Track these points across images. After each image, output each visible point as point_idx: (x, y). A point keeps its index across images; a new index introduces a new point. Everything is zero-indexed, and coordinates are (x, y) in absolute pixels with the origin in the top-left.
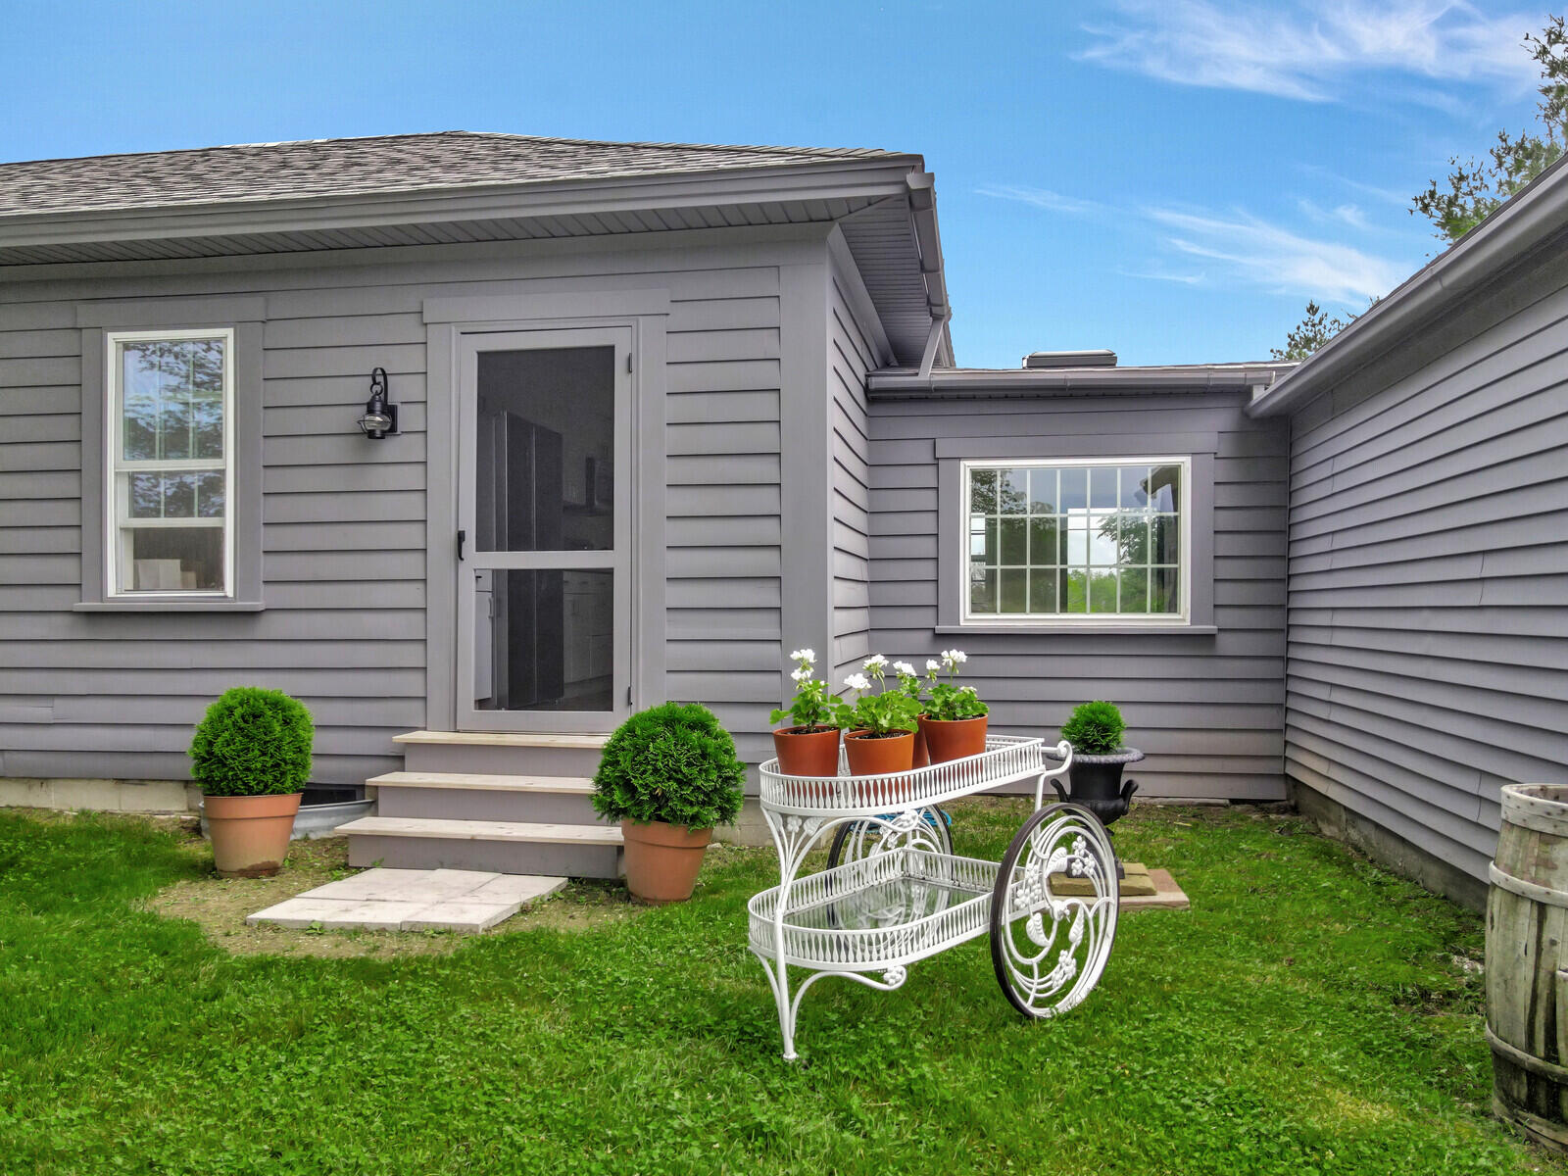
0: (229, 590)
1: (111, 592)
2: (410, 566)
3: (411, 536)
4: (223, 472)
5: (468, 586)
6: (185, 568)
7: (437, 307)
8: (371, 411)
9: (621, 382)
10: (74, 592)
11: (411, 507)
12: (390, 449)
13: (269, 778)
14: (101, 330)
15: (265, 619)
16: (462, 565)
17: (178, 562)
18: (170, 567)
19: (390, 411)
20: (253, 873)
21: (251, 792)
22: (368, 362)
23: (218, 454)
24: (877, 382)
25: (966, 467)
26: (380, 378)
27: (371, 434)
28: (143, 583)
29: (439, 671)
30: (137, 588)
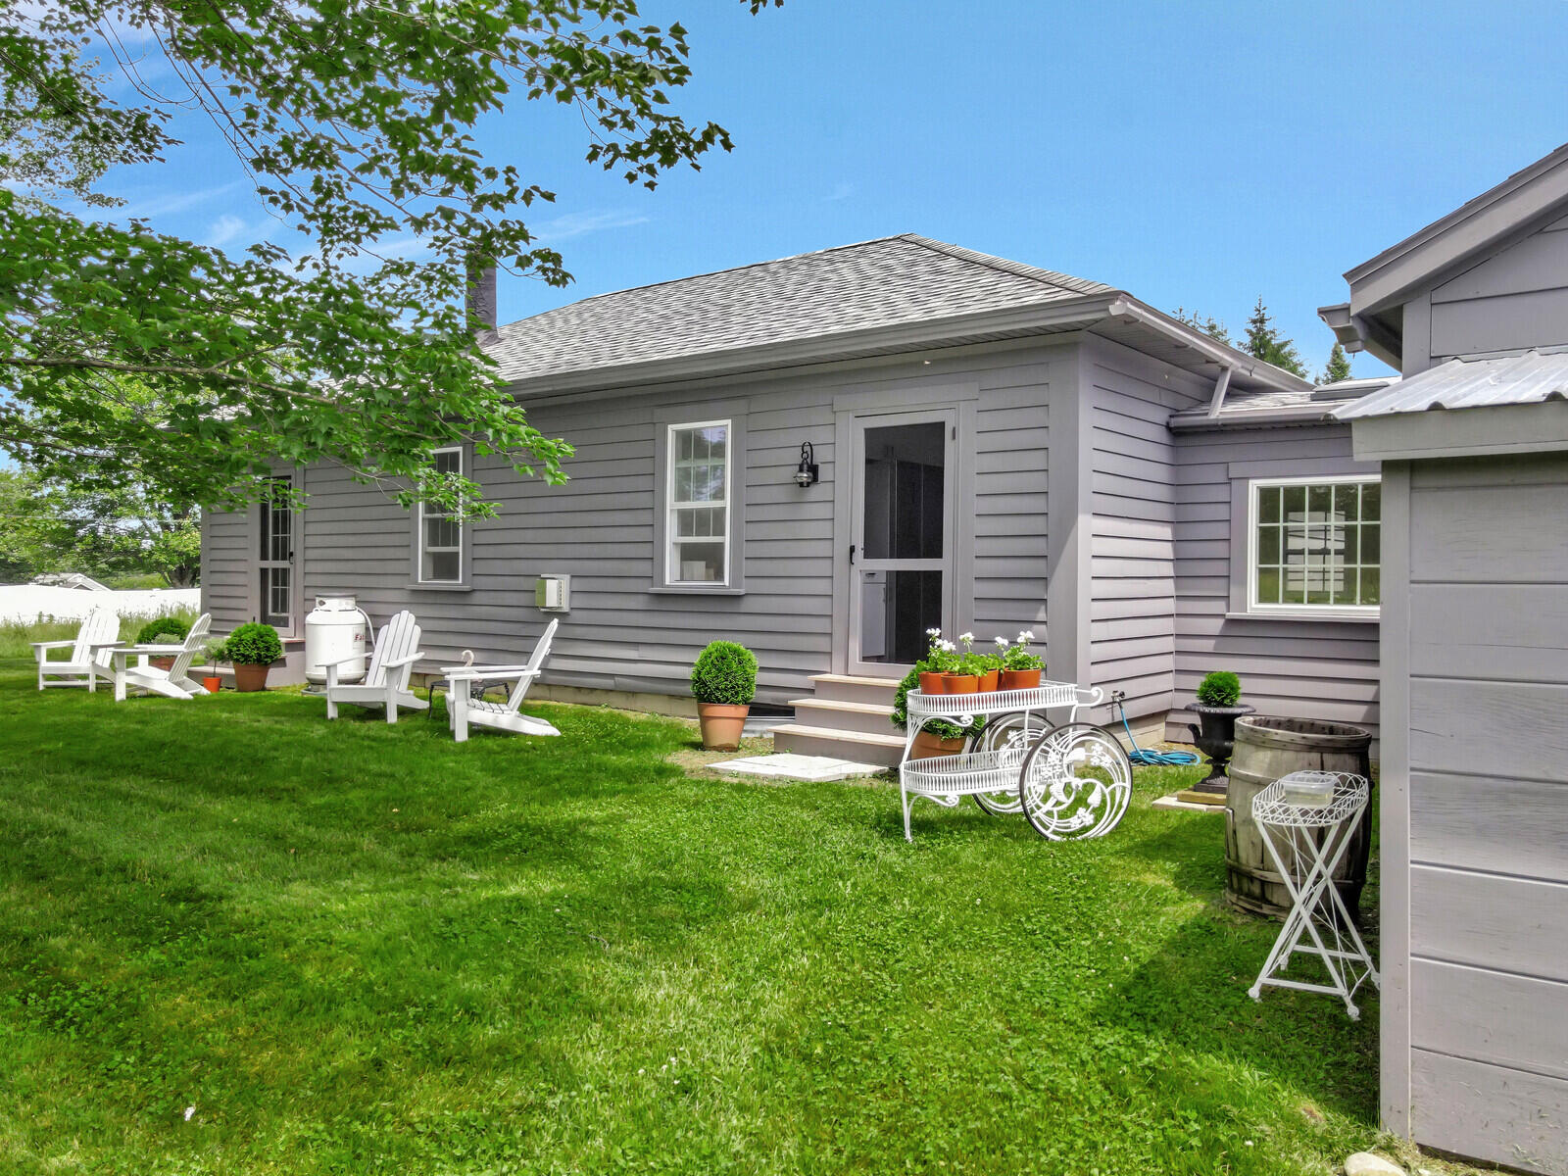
0: (727, 582)
1: (667, 583)
2: (823, 568)
3: (822, 549)
4: (724, 509)
5: (858, 581)
6: (707, 567)
7: (842, 401)
8: (801, 470)
9: (949, 445)
10: (648, 581)
11: (823, 530)
12: (815, 492)
13: (729, 694)
14: (665, 424)
15: (745, 599)
16: (853, 567)
17: (703, 563)
18: (699, 567)
19: (814, 470)
20: (720, 749)
21: (719, 701)
22: (799, 438)
23: (723, 498)
24: (1174, 422)
25: (1254, 487)
26: (807, 450)
27: (801, 485)
28: (686, 576)
29: (838, 636)
30: (682, 580)
